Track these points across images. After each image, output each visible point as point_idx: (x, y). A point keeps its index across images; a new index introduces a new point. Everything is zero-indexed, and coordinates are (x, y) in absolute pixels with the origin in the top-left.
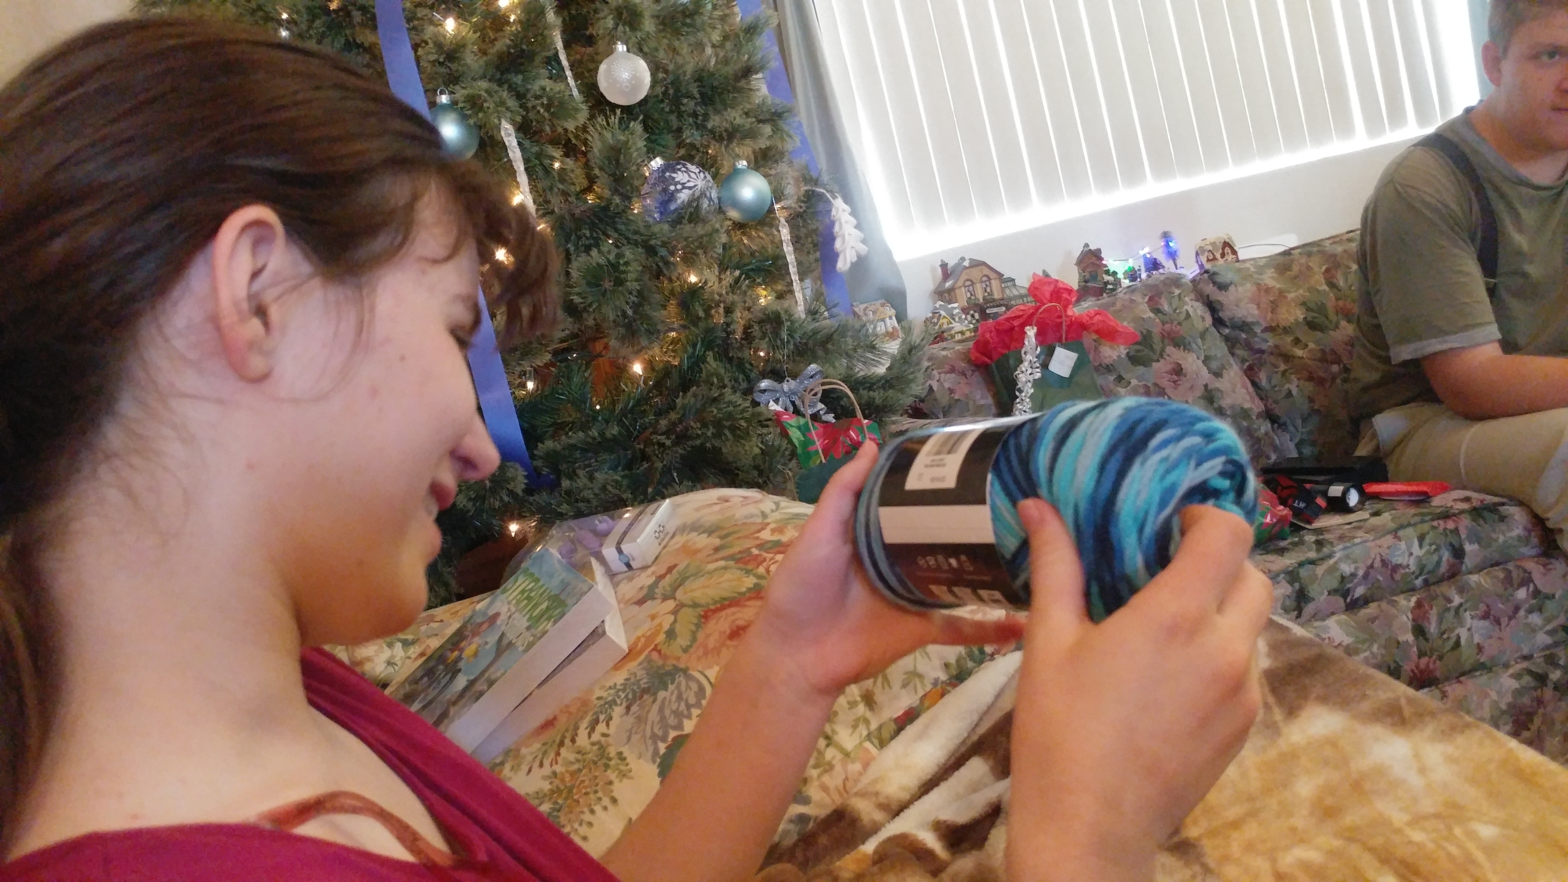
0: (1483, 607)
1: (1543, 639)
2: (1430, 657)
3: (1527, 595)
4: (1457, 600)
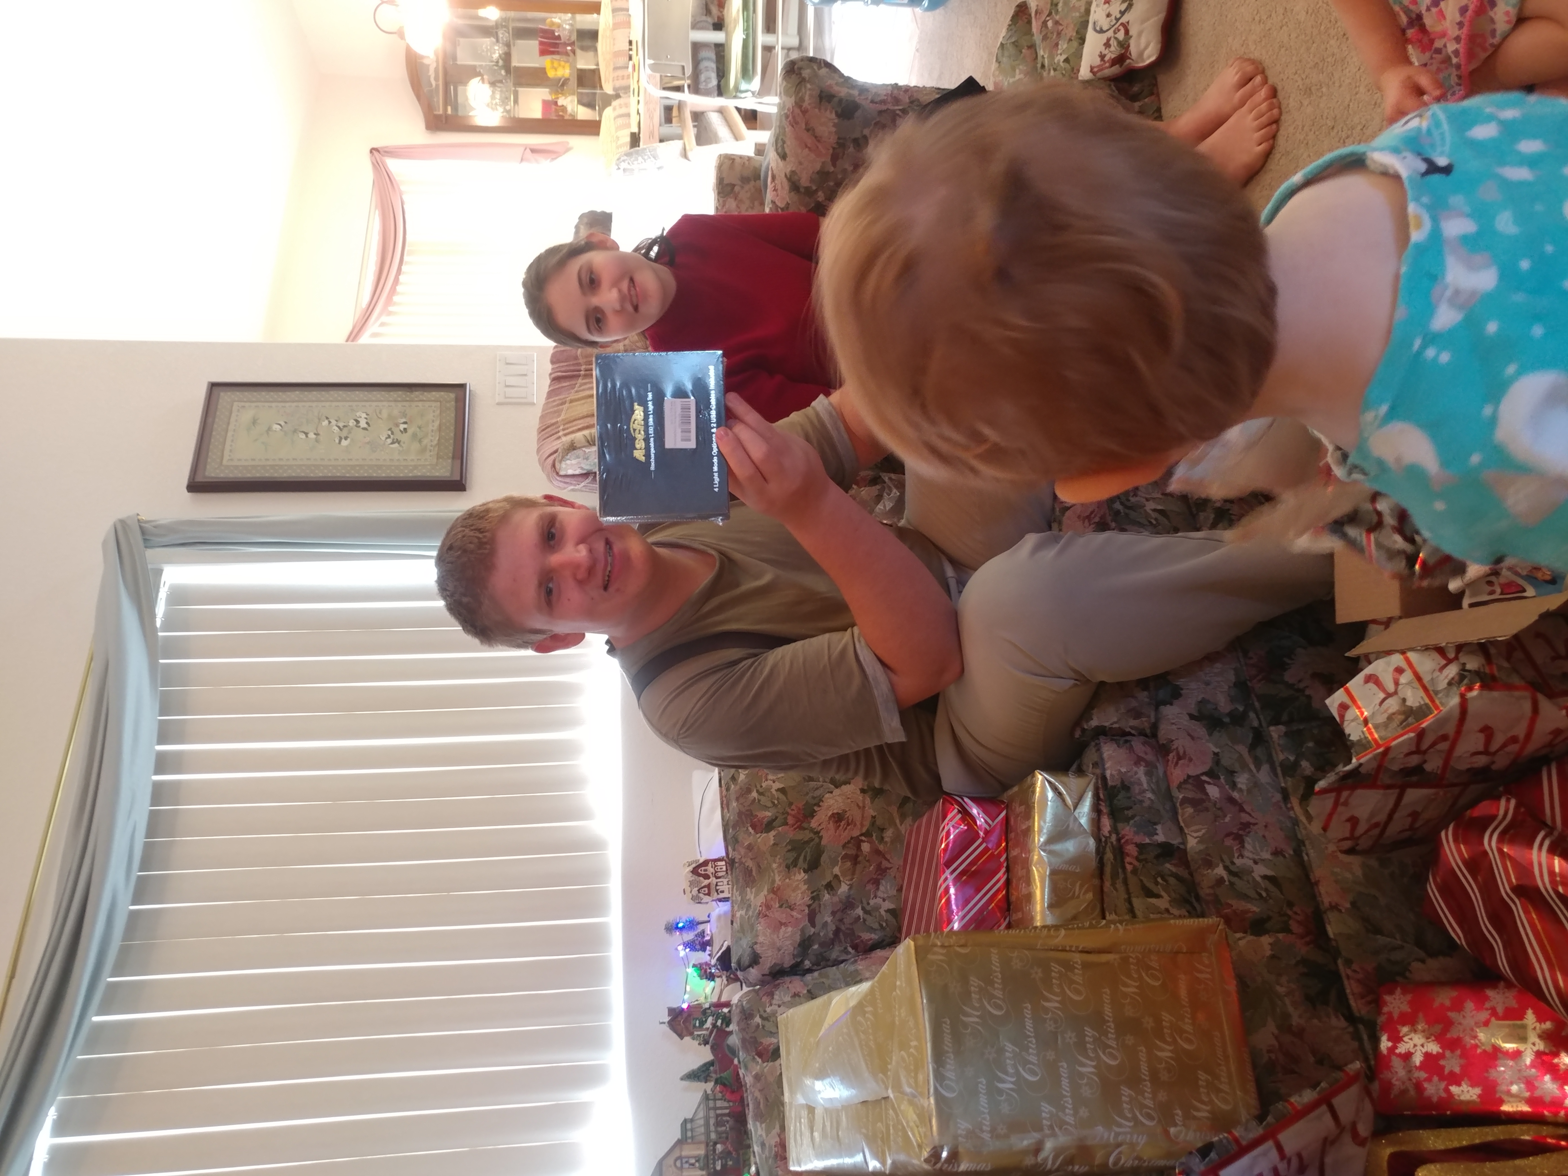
0: (1229, 842)
1: (1264, 775)
2: (1290, 917)
3: (1215, 785)
4: (1220, 871)
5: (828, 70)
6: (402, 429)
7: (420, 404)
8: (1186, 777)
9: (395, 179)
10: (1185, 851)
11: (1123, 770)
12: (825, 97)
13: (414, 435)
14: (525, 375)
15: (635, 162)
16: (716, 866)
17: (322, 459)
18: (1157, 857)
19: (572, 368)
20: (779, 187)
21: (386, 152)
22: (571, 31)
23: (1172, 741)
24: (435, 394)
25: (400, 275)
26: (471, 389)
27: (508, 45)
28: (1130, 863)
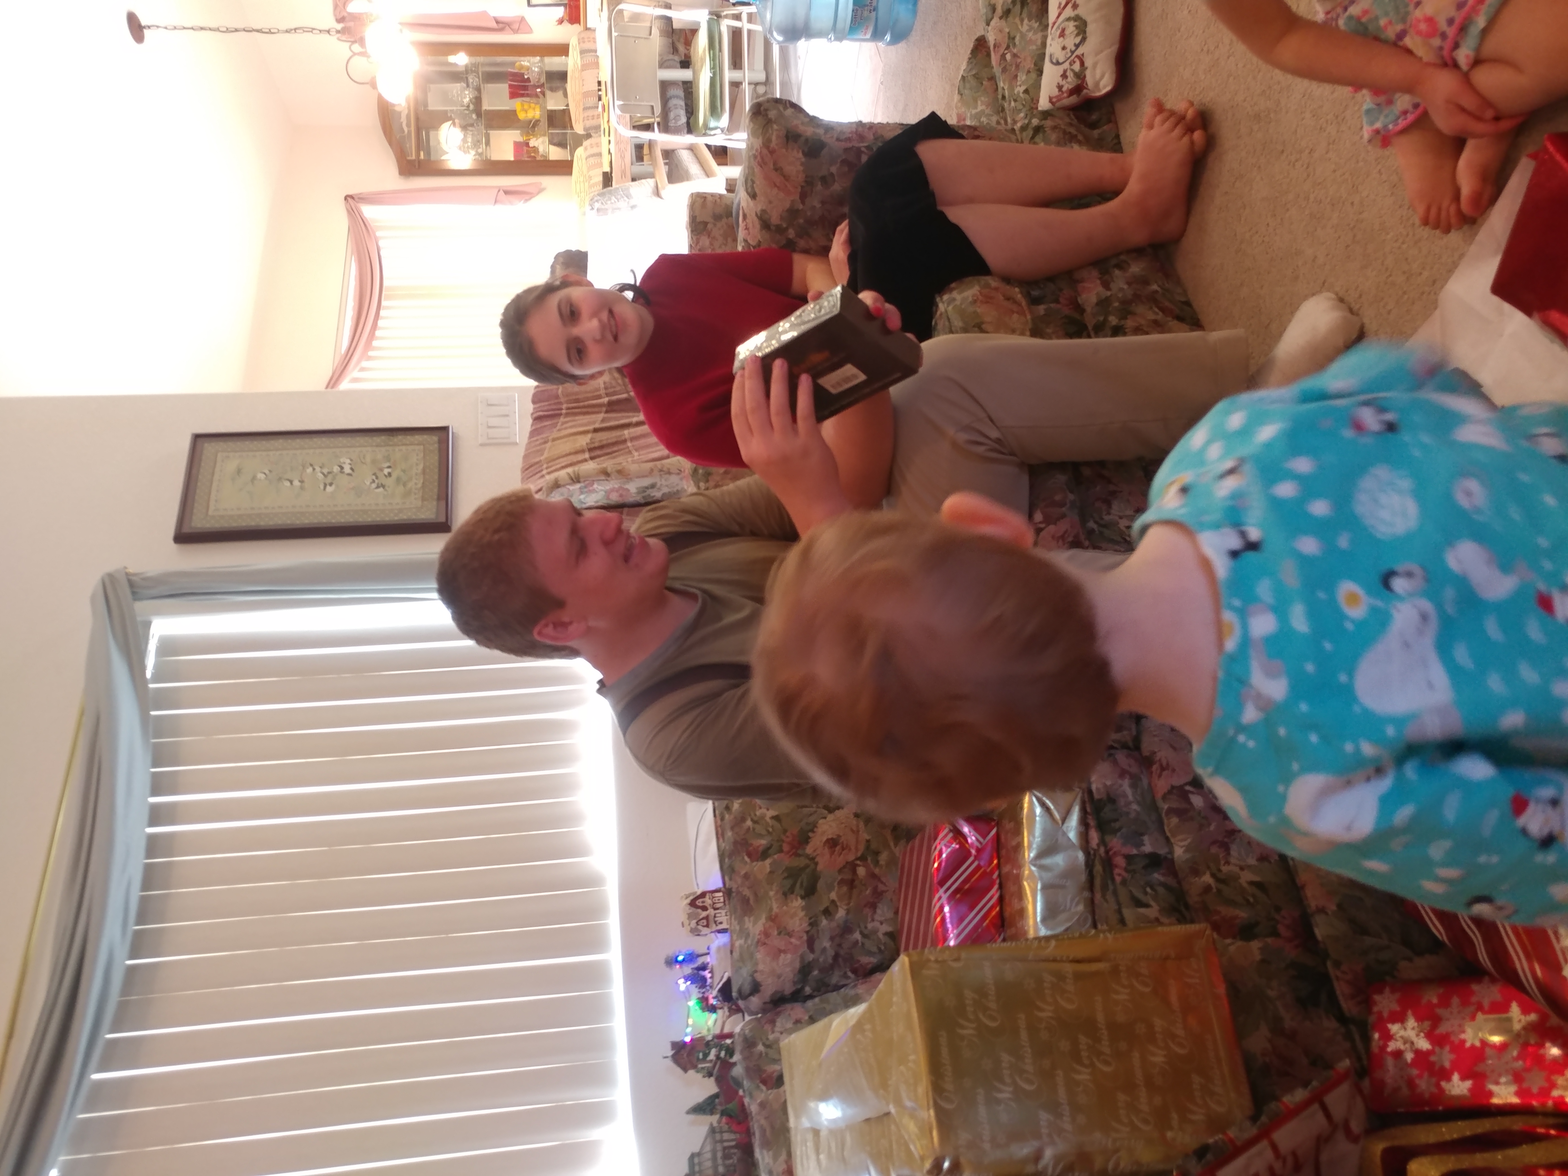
0: (1215, 850)
2: (1278, 922)
3: (1198, 794)
5: (793, 110)
6: (386, 474)
7: (404, 448)
8: (1169, 787)
9: (369, 224)
10: (1172, 861)
11: (1108, 783)
12: (792, 137)
13: (398, 480)
14: (507, 416)
15: (609, 202)
16: (713, 897)
17: (308, 506)
18: (1145, 867)
19: (554, 407)
20: (750, 226)
21: (359, 198)
22: (540, 73)
23: (1155, 753)
24: (418, 438)
25: (378, 320)
26: (454, 431)
27: (478, 89)
28: (1119, 875)
